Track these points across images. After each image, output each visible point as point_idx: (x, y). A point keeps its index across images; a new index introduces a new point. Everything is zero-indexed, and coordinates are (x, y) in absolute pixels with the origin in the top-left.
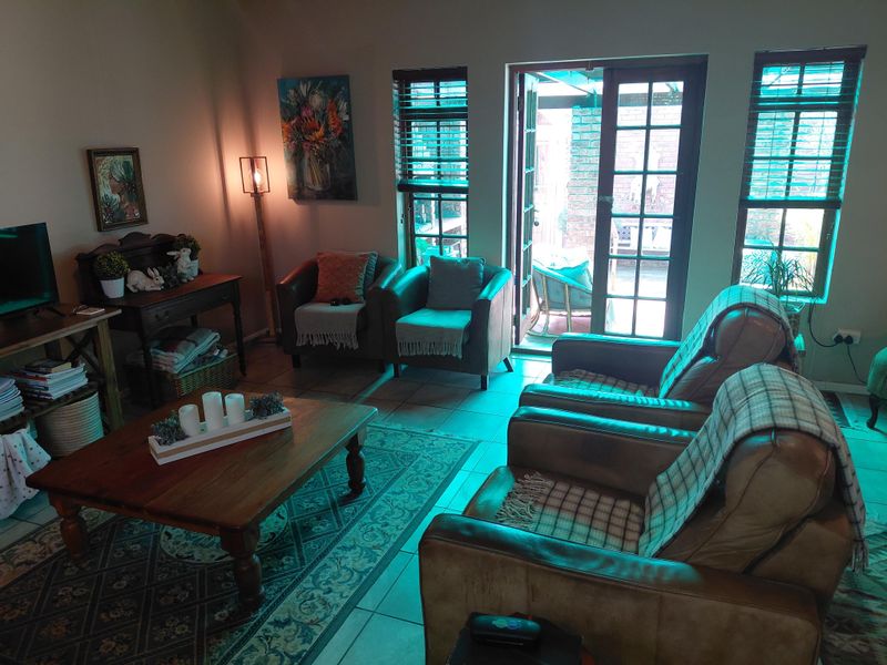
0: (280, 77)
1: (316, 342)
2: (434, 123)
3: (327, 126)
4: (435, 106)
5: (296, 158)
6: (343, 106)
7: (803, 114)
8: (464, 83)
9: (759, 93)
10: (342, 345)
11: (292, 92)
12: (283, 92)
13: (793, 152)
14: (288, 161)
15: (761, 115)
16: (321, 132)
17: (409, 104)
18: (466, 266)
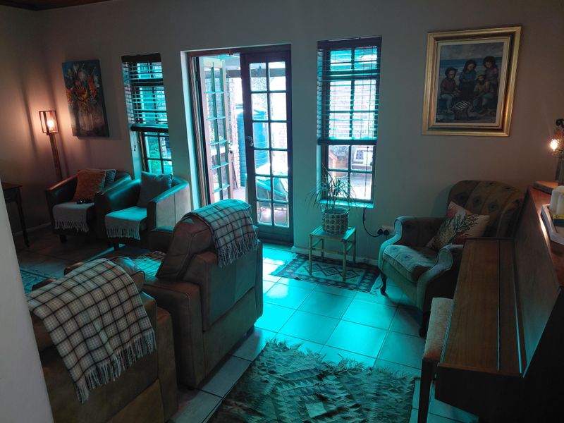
0: (64, 62)
1: (65, 227)
2: (151, 89)
3: (89, 91)
4: (150, 78)
5: (75, 111)
6: (96, 79)
7: (356, 82)
8: (160, 63)
9: (329, 68)
10: (80, 229)
11: (70, 71)
12: (65, 71)
13: (352, 107)
14: (71, 113)
15: (332, 83)
16: (85, 96)
17: (137, 77)
18: (160, 179)
